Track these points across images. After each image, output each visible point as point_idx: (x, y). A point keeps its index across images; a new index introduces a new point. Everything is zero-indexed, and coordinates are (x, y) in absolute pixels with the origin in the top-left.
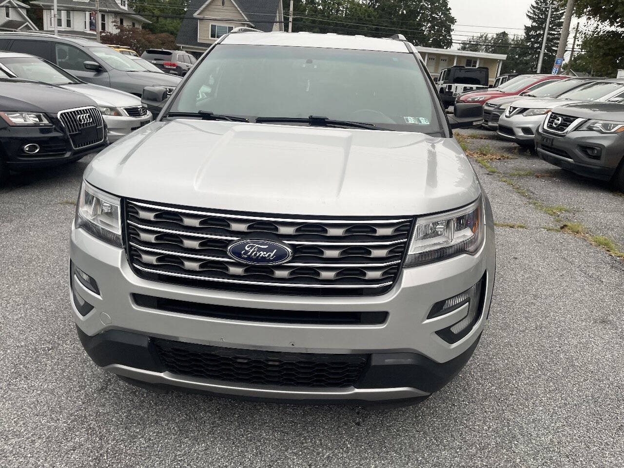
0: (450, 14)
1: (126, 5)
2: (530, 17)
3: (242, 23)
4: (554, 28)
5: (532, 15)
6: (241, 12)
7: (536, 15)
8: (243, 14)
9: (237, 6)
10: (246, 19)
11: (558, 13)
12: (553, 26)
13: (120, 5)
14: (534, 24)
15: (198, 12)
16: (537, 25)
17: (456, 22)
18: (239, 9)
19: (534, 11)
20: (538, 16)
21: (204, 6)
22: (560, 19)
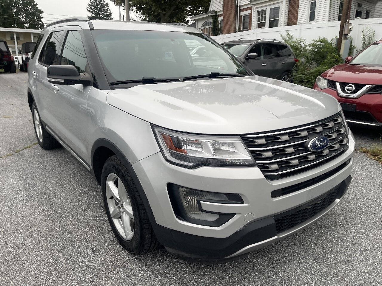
0: (37, 7)
2: (89, 11)
4: (105, 17)
5: (90, 10)
7: (93, 10)
11: (105, 9)
12: (104, 17)
14: (93, 15)
16: (95, 16)
17: (43, 13)
19: (90, 7)
20: (94, 10)
22: (107, 12)
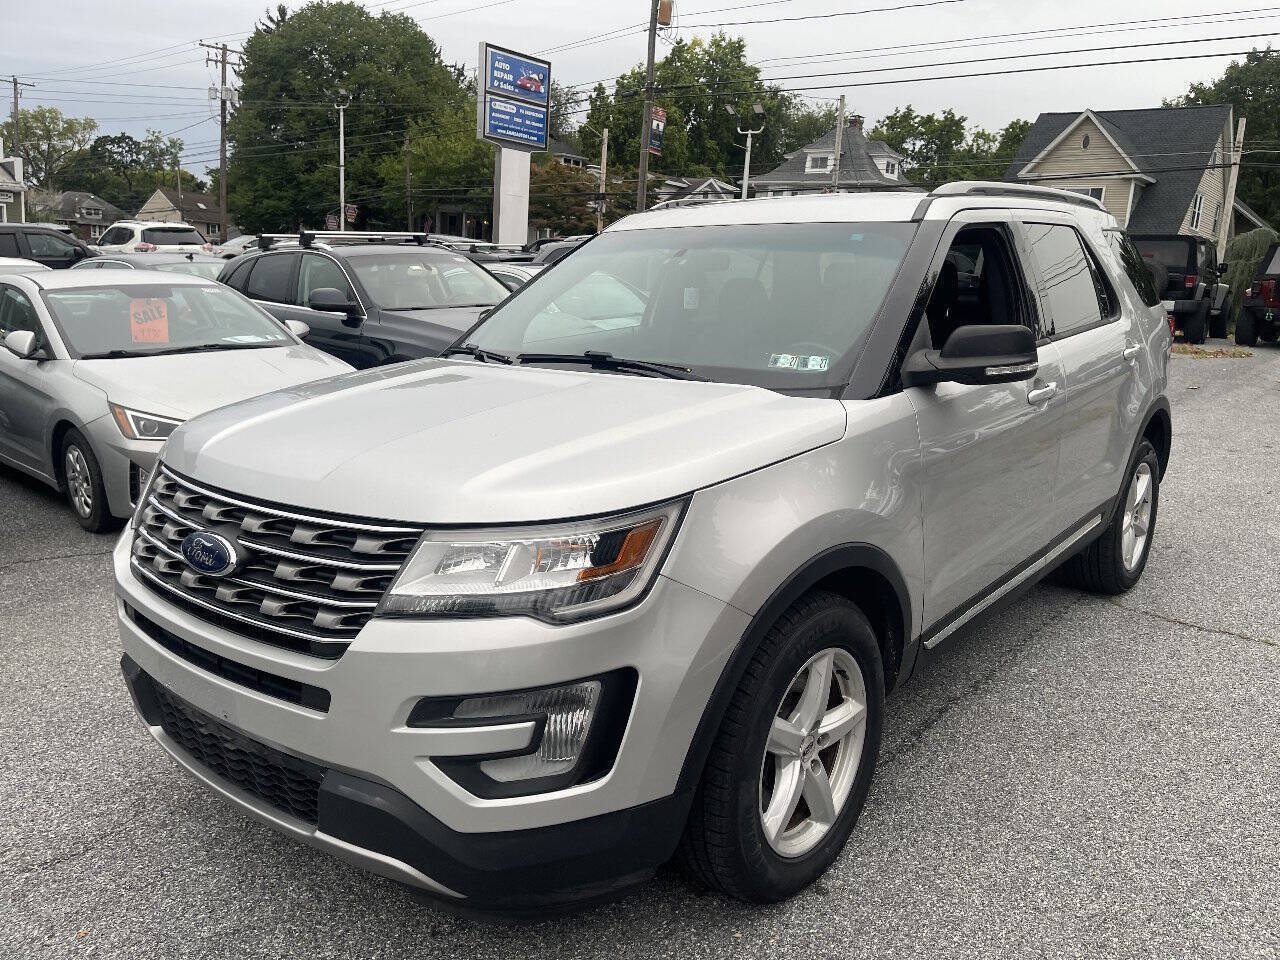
1: (896, 172)
3: (1123, 179)
6: (1124, 155)
8: (1128, 160)
9: (1115, 144)
10: (1134, 167)
13: (883, 172)
15: (1030, 166)
18: (1120, 150)
21: (1042, 154)
